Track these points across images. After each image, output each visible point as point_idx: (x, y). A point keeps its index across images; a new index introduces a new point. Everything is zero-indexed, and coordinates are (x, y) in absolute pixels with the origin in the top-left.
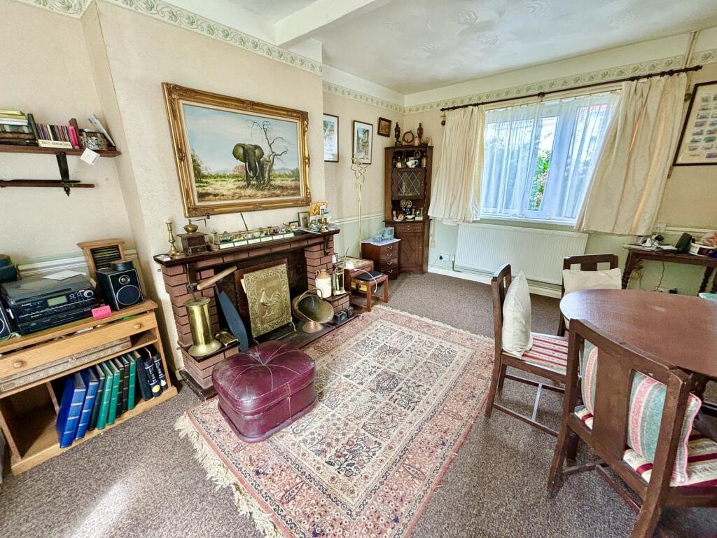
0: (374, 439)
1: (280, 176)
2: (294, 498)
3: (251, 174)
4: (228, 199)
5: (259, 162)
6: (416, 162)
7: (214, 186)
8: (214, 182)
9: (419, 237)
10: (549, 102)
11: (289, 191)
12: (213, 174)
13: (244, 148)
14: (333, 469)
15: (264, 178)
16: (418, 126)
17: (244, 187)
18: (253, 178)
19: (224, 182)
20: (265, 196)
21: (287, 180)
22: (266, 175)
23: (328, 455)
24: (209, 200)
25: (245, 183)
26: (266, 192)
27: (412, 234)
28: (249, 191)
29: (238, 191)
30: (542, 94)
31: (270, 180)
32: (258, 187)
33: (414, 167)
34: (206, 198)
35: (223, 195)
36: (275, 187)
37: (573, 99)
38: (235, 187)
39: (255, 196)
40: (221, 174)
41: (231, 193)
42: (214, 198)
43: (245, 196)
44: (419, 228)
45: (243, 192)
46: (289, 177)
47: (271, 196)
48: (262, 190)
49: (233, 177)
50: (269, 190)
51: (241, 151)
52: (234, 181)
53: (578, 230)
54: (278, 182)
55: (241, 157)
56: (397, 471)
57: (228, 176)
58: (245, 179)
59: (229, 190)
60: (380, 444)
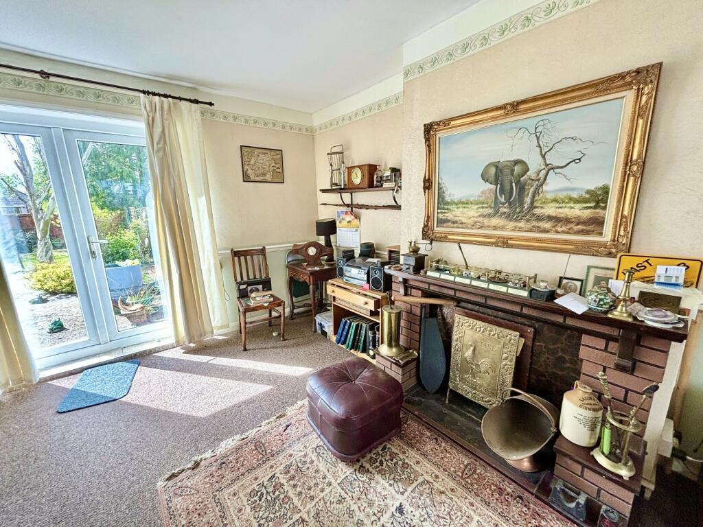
1: (555, 200)
3: (503, 200)
4: (467, 228)
5: (518, 182)
7: (454, 213)
8: (455, 209)
11: (571, 226)
12: (456, 201)
13: (497, 167)
14: (265, 479)
15: (522, 203)
17: (489, 216)
18: (503, 204)
19: (466, 209)
20: (520, 230)
21: (572, 208)
22: (528, 200)
23: (281, 476)
24: (447, 227)
25: (490, 211)
26: (522, 224)
28: (495, 221)
29: (480, 219)
31: (532, 206)
32: (509, 217)
34: (445, 225)
35: (462, 223)
36: (540, 218)
38: (477, 214)
39: (502, 228)
40: (464, 200)
41: (471, 221)
42: (452, 225)
43: (488, 226)
45: (486, 221)
46: (577, 201)
47: (530, 231)
48: (516, 220)
49: (477, 204)
50: (528, 221)
51: (493, 170)
52: (477, 209)
54: (550, 210)
55: (492, 178)
57: (471, 203)
58: (493, 205)
59: (470, 218)
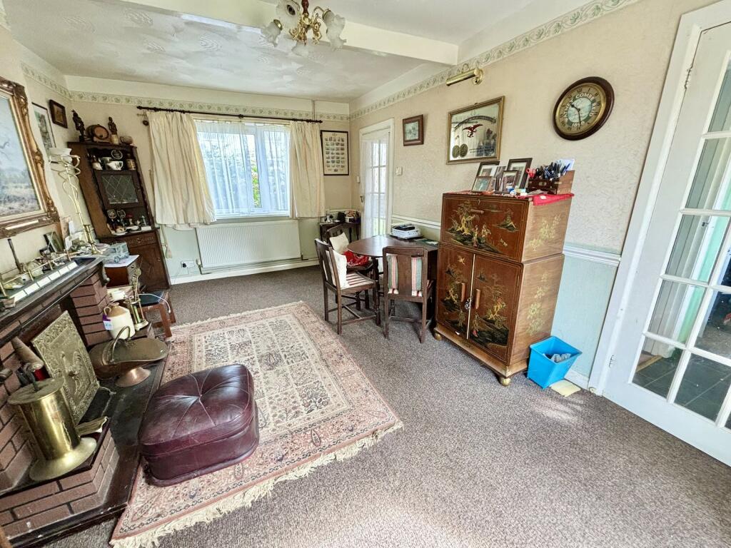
0: (312, 383)
1: (11, 180)
2: (320, 438)
6: (120, 164)
9: (154, 249)
10: (248, 123)
11: (26, 204)
14: (316, 410)
16: (108, 121)
21: (21, 187)
23: (303, 411)
27: (145, 247)
30: (241, 116)
31: (2, 187)
33: (119, 169)
37: (262, 125)
44: (151, 239)
47: (10, 213)
53: (292, 218)
54: (12, 190)
56: (342, 381)
60: (318, 381)
